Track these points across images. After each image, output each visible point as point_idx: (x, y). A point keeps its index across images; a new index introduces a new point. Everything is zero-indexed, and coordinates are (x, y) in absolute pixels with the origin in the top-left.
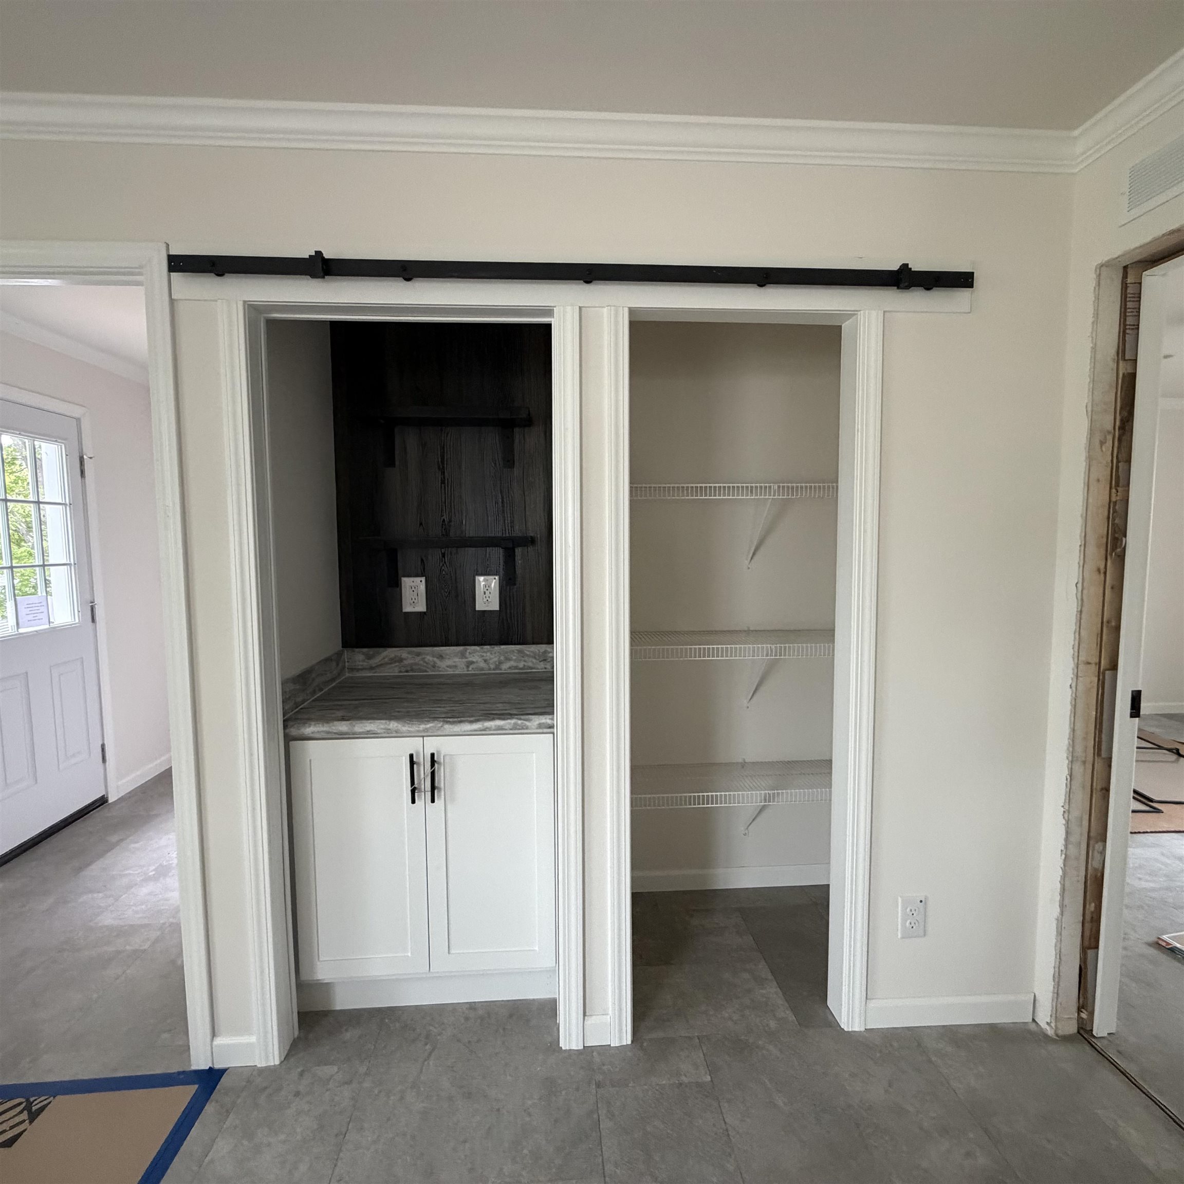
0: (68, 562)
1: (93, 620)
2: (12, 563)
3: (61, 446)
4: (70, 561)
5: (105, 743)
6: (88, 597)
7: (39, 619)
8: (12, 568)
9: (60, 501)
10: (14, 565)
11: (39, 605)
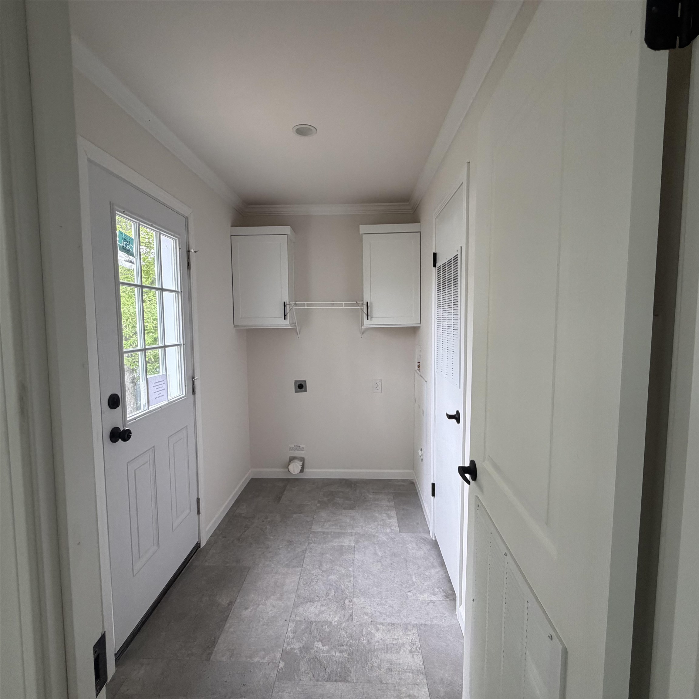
0: (179, 343)
1: (194, 392)
2: (145, 346)
3: (176, 240)
4: (180, 342)
5: (200, 497)
6: (191, 374)
7: (162, 396)
8: (145, 350)
9: (174, 289)
10: (146, 347)
11: (162, 383)
